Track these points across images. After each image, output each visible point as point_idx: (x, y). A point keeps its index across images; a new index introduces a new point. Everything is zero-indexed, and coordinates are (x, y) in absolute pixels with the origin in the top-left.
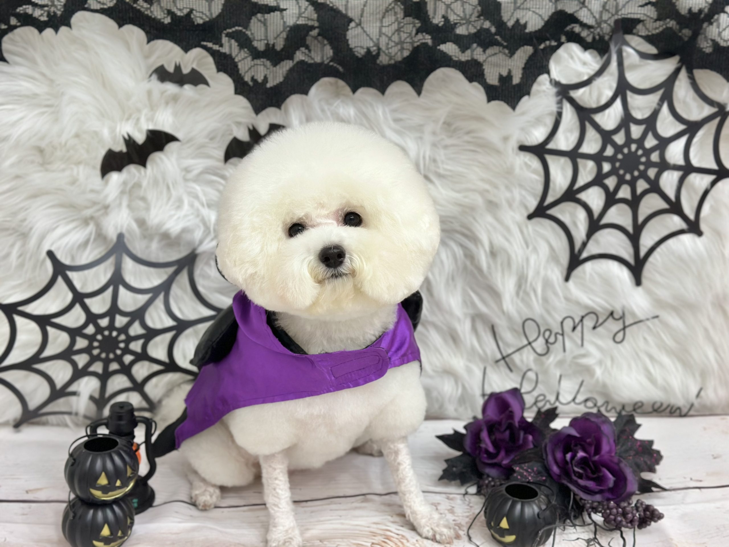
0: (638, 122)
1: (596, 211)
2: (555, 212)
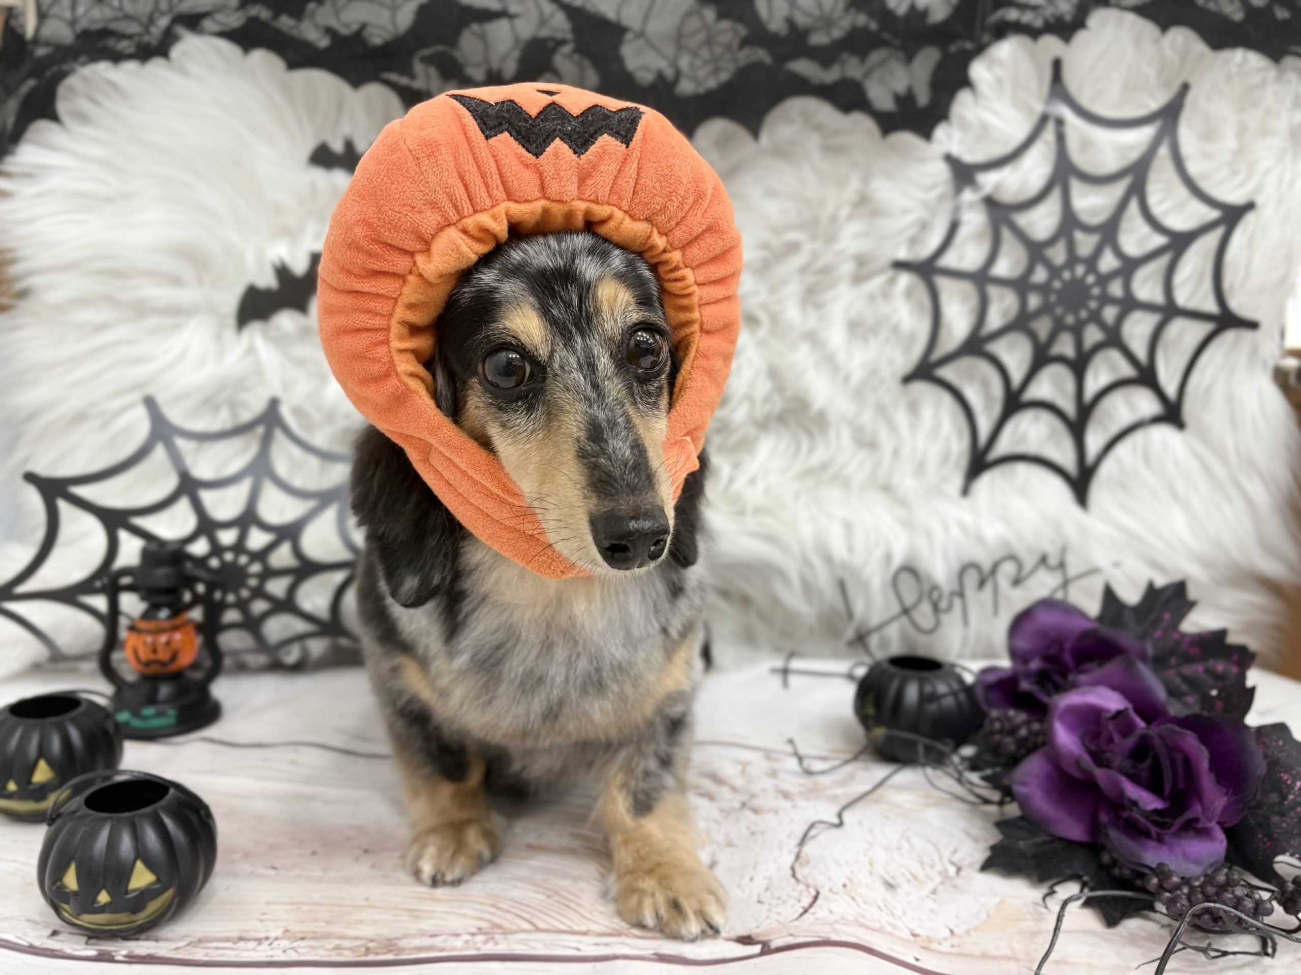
0: (1089, 229)
1: (1017, 375)
2: (947, 373)
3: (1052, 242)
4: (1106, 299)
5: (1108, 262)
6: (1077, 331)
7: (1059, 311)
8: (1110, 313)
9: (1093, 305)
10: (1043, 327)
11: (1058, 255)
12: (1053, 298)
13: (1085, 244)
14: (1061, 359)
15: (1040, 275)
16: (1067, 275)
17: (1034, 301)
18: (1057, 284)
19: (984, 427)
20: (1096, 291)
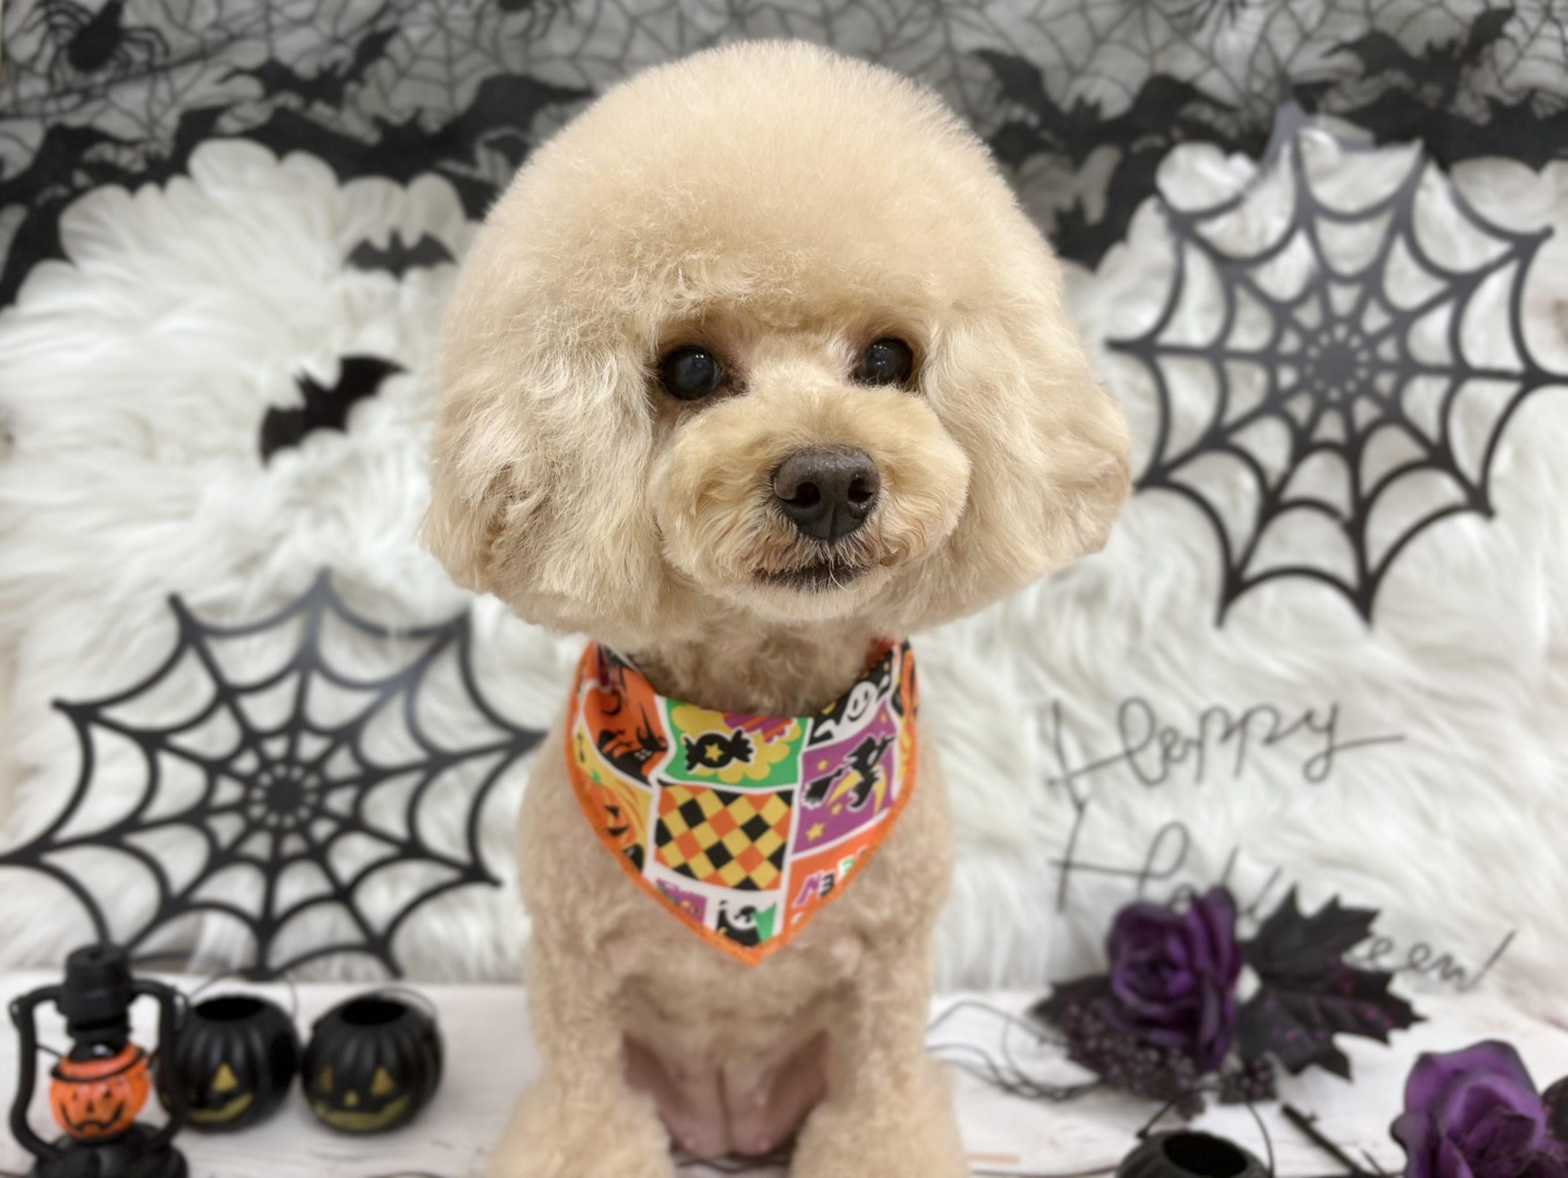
0: (1345, 280)
1: (1274, 468)
2: (1185, 476)
3: (1301, 300)
4: (1377, 365)
6: (1345, 409)
7: (1319, 385)
8: (1385, 382)
9: (1362, 373)
10: (1301, 408)
11: (1309, 316)
12: (1309, 370)
13: (1343, 298)
14: (1328, 446)
15: (1290, 343)
16: (1324, 340)
17: (1287, 377)
18: (1313, 352)
20: (1363, 356)
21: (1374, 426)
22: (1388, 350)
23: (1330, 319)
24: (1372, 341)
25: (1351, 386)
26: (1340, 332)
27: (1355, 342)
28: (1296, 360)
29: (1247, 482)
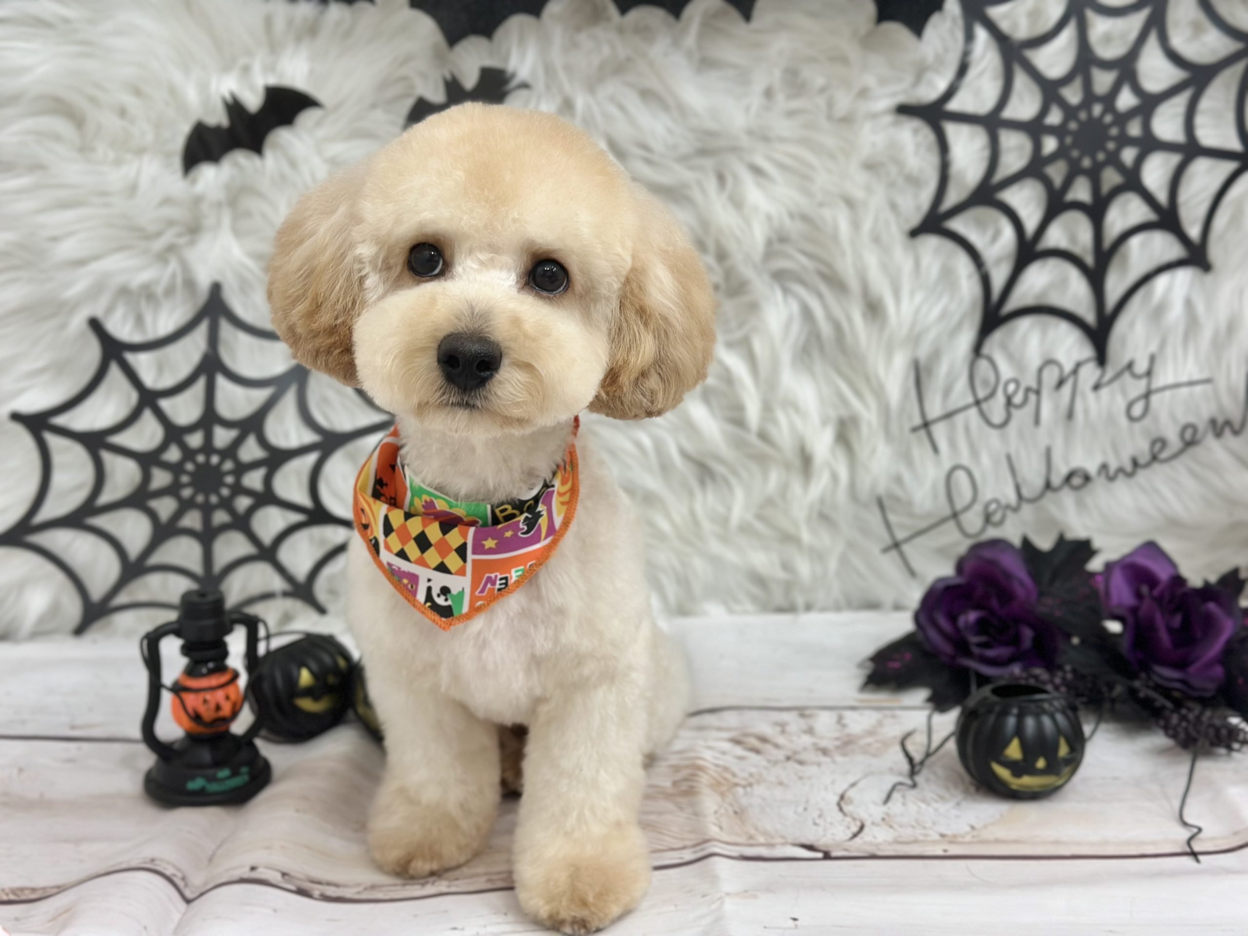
0: (1106, 65)
1: (1031, 224)
2: (957, 225)
3: (1066, 80)
4: (1124, 140)
5: (1126, 100)
6: (1094, 176)
7: (1075, 153)
8: (1128, 155)
9: (1111, 146)
10: (1056, 172)
11: (1073, 95)
12: (1069, 140)
13: (1103, 81)
14: (1077, 206)
15: (1054, 117)
16: (1083, 116)
17: (1050, 144)
18: (1073, 126)
19: (999, 279)
20: (1114, 131)
21: (1117, 191)
22: (1134, 129)
23: (1089, 97)
24: (1122, 119)
25: (1101, 156)
26: (1097, 110)
27: (1108, 119)
28: (1058, 131)
29: (1008, 233)
